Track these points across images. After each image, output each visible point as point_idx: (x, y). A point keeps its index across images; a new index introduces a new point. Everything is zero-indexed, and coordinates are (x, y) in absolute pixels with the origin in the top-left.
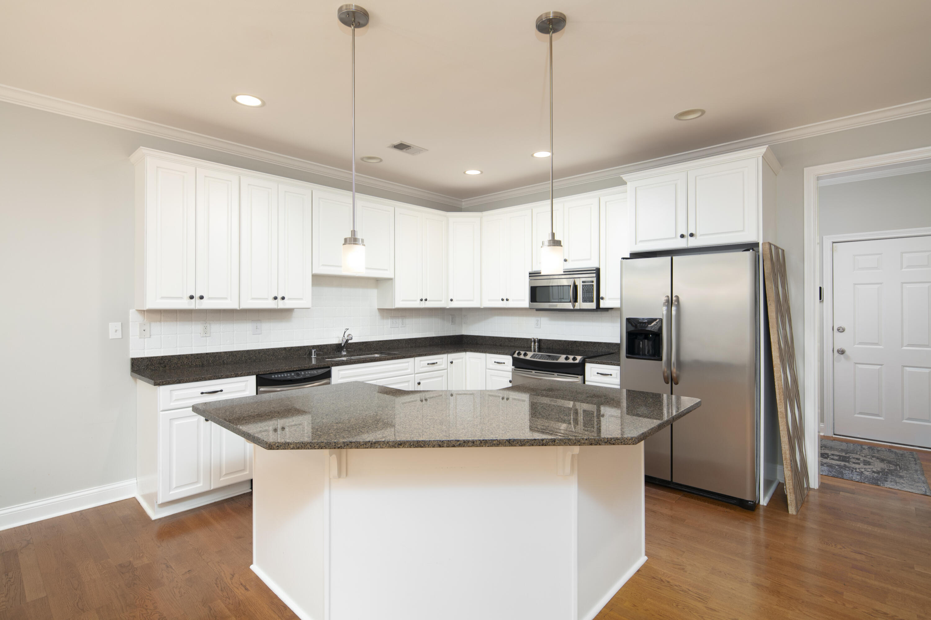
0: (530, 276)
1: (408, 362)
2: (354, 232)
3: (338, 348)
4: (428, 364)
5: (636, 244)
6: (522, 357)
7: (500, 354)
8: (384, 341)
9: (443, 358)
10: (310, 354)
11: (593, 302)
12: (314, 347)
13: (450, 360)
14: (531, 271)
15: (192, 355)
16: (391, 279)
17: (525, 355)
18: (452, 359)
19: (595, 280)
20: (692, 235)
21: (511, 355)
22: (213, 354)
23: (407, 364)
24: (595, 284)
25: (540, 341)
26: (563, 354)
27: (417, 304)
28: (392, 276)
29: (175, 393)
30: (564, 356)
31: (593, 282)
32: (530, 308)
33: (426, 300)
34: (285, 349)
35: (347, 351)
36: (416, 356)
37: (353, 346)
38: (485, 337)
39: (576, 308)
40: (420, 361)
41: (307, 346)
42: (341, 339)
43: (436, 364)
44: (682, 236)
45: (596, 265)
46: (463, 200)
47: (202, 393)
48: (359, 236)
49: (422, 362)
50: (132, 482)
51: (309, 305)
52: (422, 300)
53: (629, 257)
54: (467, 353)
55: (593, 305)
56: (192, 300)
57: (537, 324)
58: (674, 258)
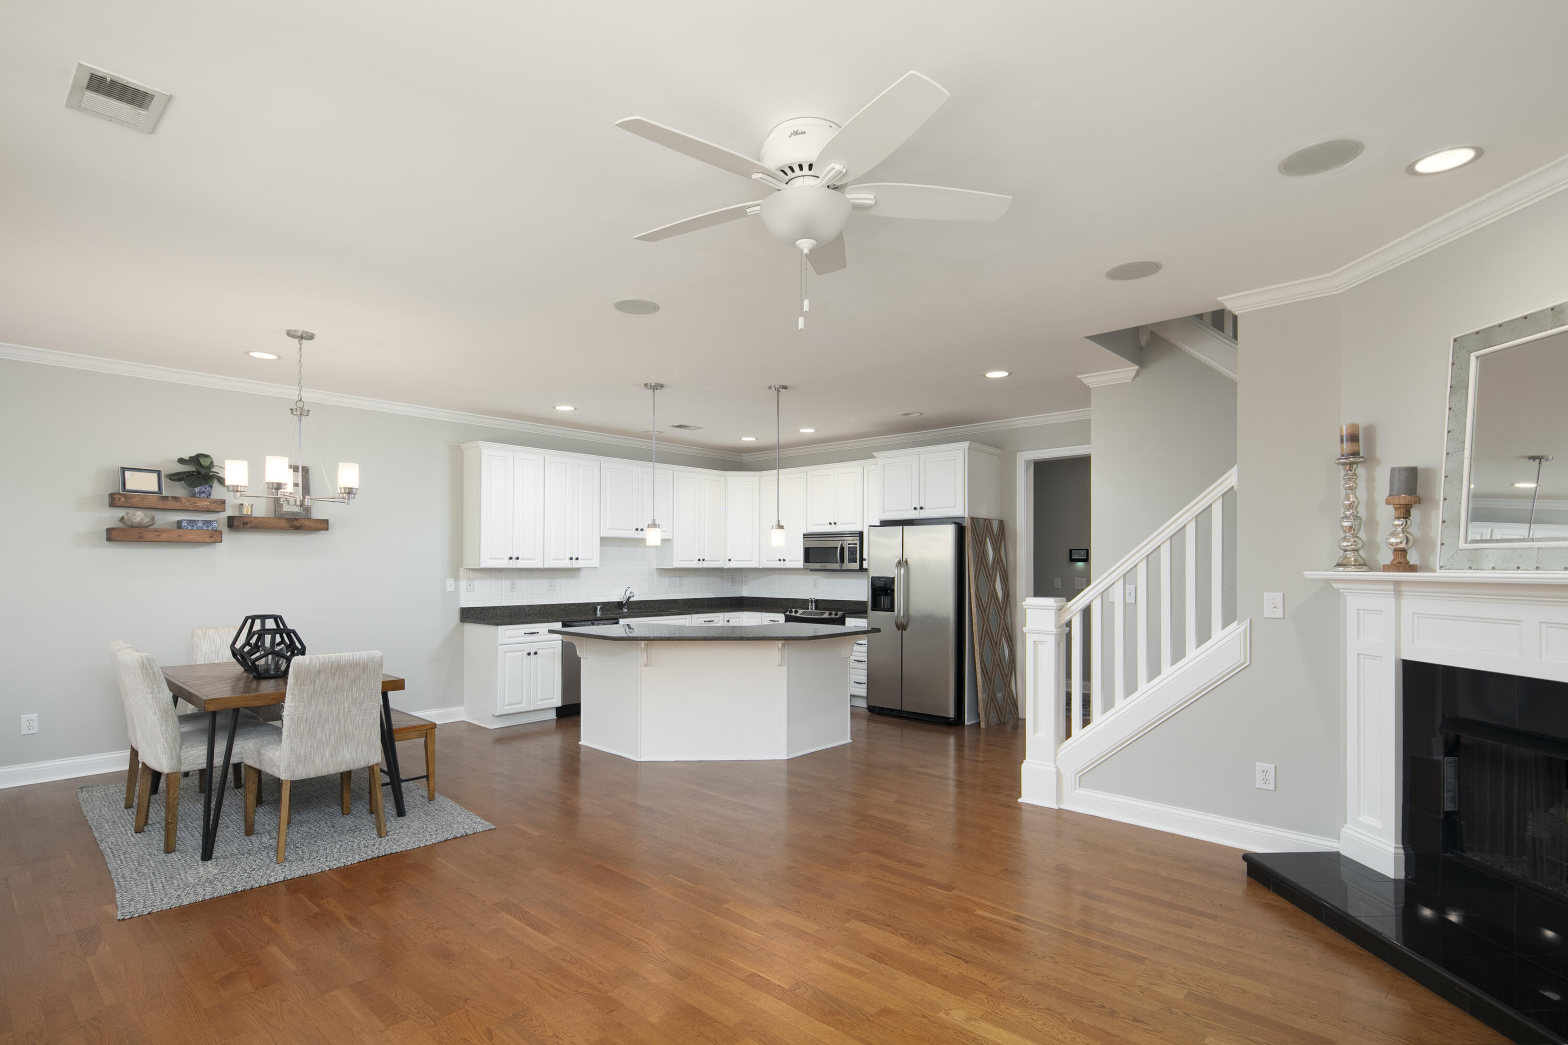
0: (804, 538)
1: (686, 619)
2: (654, 520)
3: (620, 605)
4: (705, 621)
5: (884, 513)
6: (793, 614)
7: (774, 612)
8: (662, 600)
9: (719, 617)
10: (596, 609)
11: (856, 562)
12: (598, 604)
13: (726, 619)
14: (805, 532)
15: (503, 607)
16: (669, 540)
17: (796, 612)
18: (729, 618)
19: (858, 542)
20: (921, 508)
21: (783, 613)
22: (518, 607)
23: (685, 620)
24: (858, 546)
25: (817, 601)
26: (828, 611)
27: (695, 564)
28: (671, 538)
29: (508, 632)
30: (828, 612)
31: (856, 544)
32: (804, 569)
33: (704, 560)
34: (574, 604)
35: (628, 608)
36: (694, 614)
37: (633, 604)
38: (766, 598)
39: (843, 568)
40: (698, 618)
41: (593, 603)
42: (622, 597)
43: (712, 622)
44: (915, 509)
45: (860, 529)
46: (744, 455)
47: (525, 634)
48: (657, 522)
49: (699, 620)
50: (460, 708)
51: (598, 565)
52: (699, 560)
53: (879, 525)
54: (745, 613)
55: (856, 566)
56: (511, 561)
57: (815, 585)
58: (904, 527)
